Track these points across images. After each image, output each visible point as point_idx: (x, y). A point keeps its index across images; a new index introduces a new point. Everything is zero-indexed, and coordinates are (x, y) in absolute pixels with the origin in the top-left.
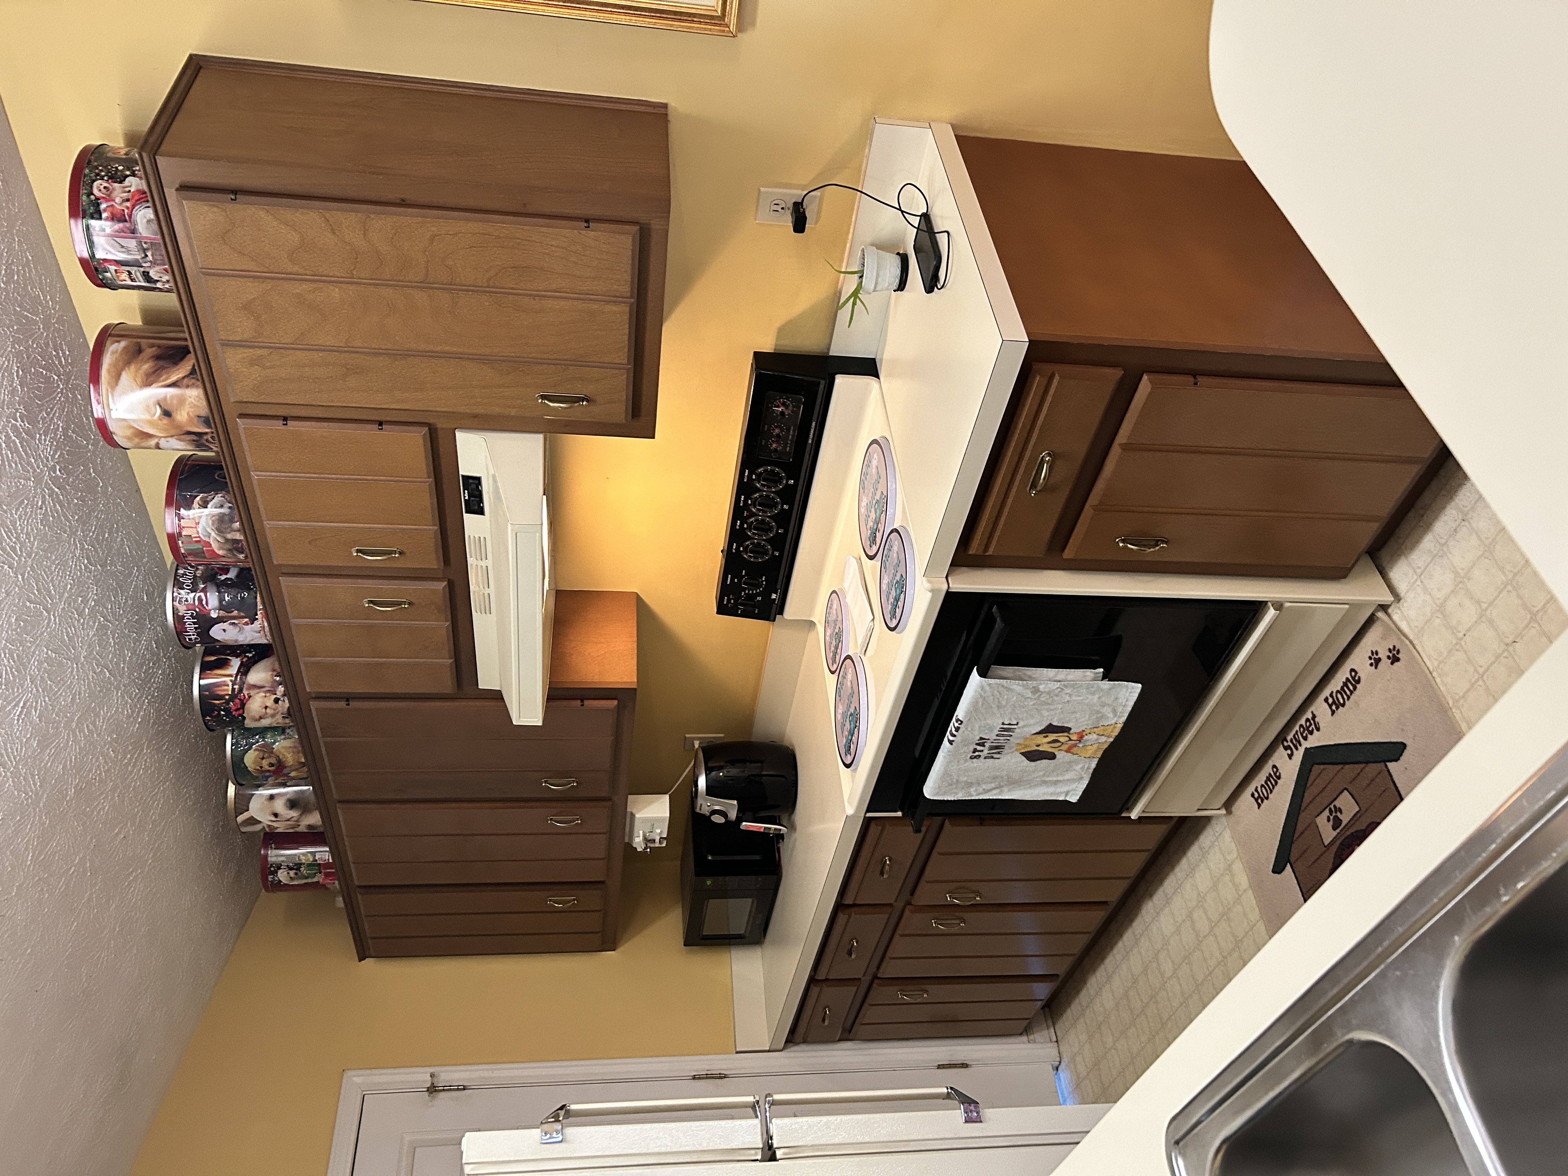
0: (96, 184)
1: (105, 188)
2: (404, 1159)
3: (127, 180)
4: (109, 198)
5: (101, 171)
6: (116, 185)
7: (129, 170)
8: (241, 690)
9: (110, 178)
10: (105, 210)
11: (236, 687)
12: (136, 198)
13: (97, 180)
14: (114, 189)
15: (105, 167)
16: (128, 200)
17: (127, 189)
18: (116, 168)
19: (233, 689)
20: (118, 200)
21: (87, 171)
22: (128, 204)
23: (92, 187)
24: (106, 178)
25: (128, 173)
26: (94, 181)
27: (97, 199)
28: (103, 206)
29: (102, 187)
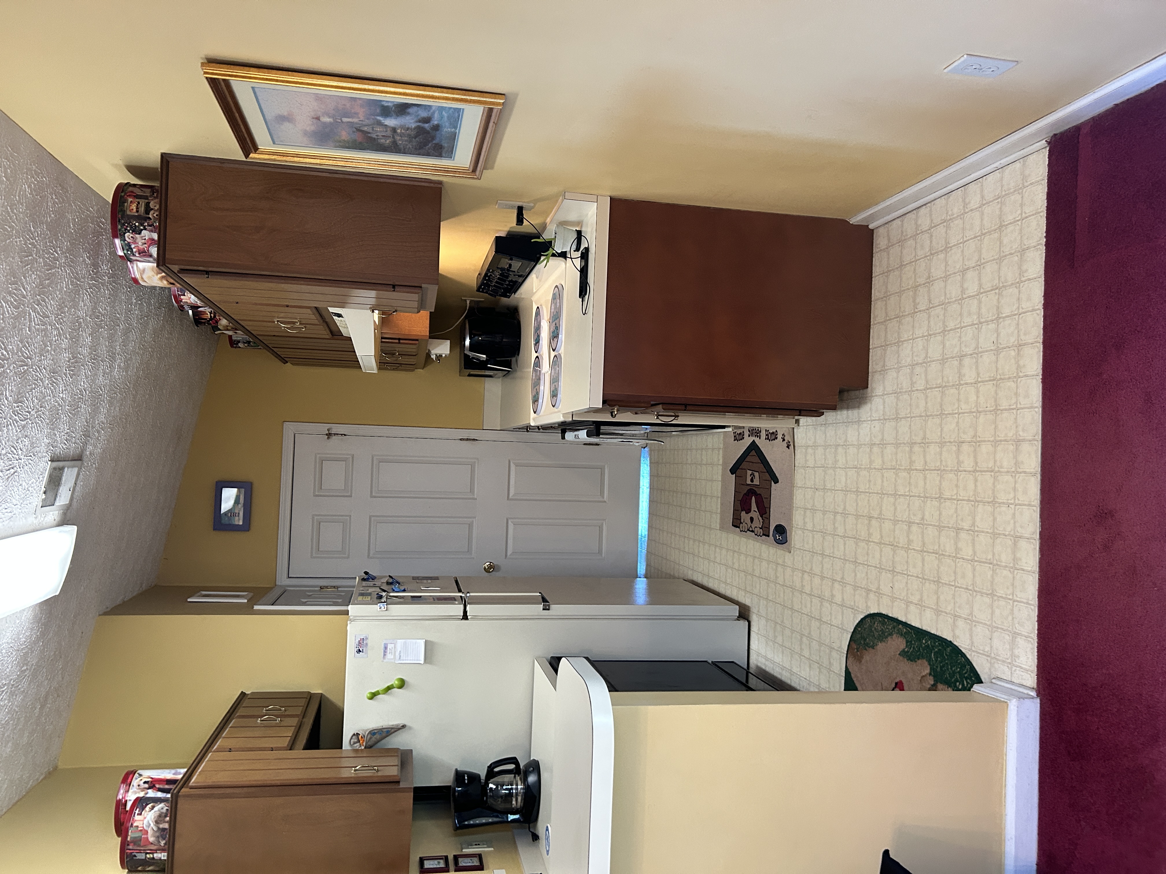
0: (126, 235)
1: (132, 237)
2: (317, 473)
3: (142, 232)
4: (135, 242)
5: (127, 227)
6: (137, 236)
7: (142, 226)
8: (215, 316)
9: (133, 231)
10: (134, 248)
11: (212, 315)
12: (150, 242)
13: (126, 233)
14: (136, 238)
15: (129, 224)
16: (145, 244)
17: (144, 238)
18: (135, 224)
19: (211, 316)
20: (140, 243)
21: (119, 227)
22: (146, 245)
23: (124, 237)
24: (131, 231)
25: (142, 228)
26: (125, 234)
27: (129, 243)
28: (133, 246)
29: (130, 237)
